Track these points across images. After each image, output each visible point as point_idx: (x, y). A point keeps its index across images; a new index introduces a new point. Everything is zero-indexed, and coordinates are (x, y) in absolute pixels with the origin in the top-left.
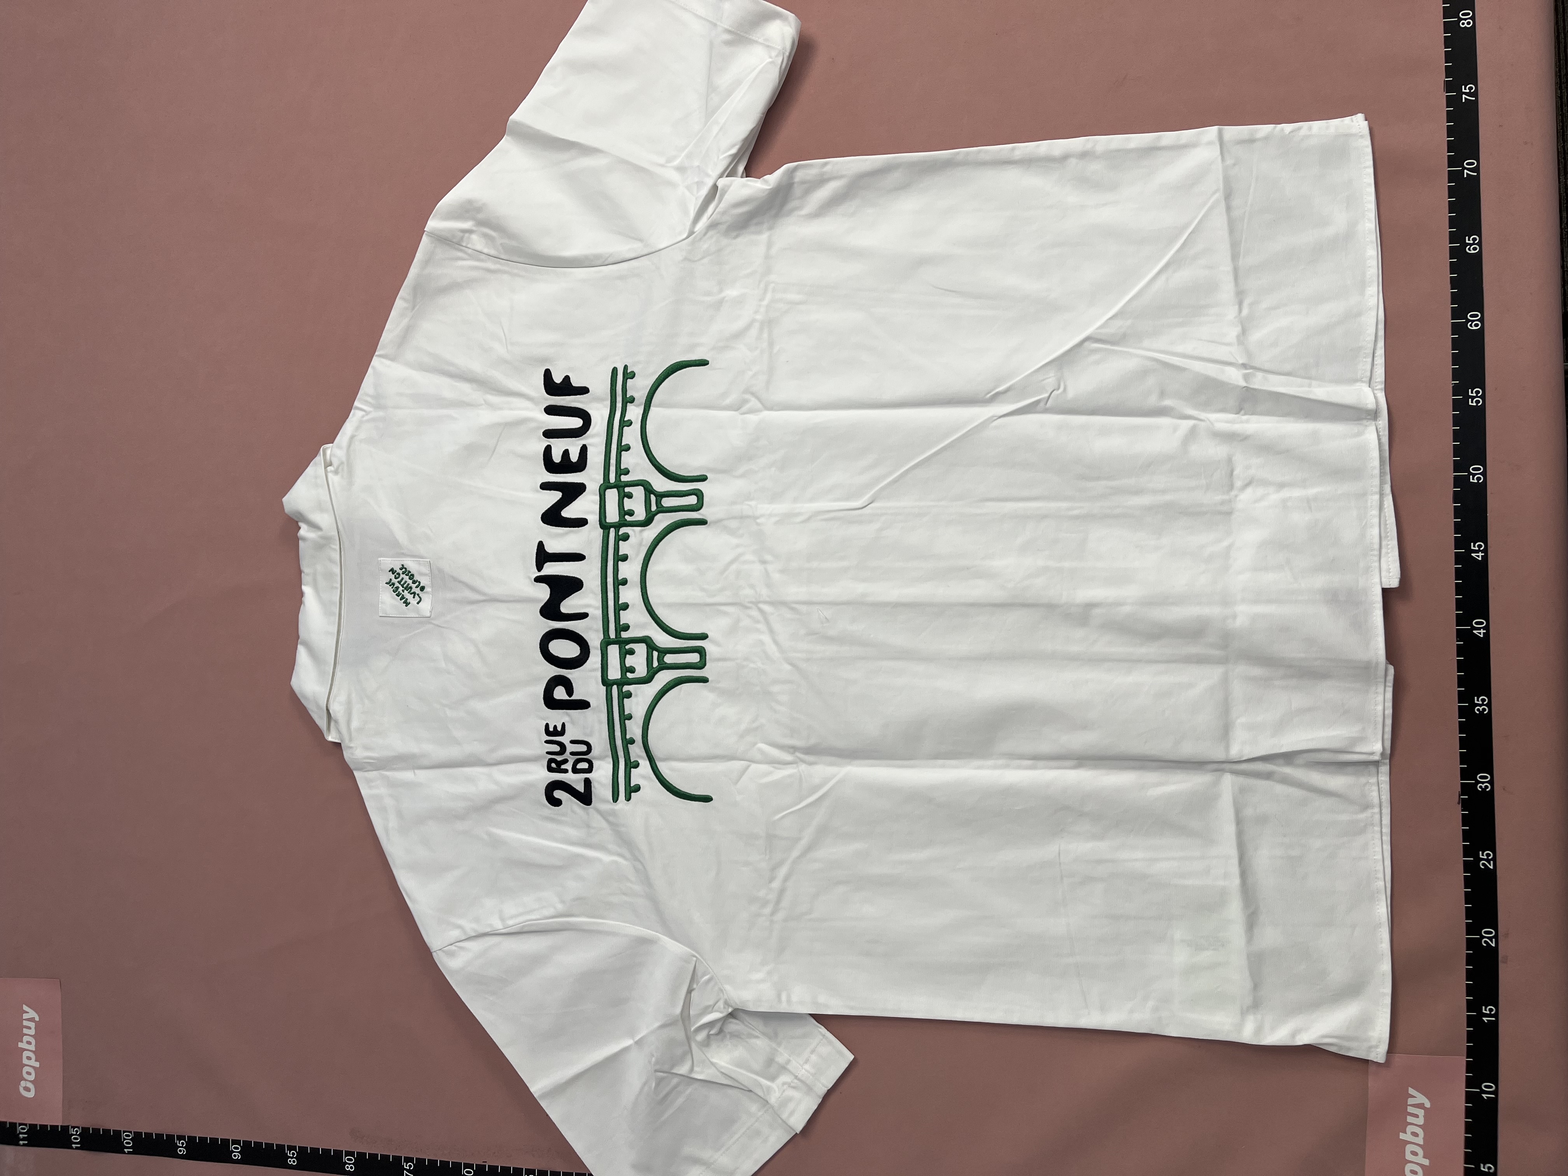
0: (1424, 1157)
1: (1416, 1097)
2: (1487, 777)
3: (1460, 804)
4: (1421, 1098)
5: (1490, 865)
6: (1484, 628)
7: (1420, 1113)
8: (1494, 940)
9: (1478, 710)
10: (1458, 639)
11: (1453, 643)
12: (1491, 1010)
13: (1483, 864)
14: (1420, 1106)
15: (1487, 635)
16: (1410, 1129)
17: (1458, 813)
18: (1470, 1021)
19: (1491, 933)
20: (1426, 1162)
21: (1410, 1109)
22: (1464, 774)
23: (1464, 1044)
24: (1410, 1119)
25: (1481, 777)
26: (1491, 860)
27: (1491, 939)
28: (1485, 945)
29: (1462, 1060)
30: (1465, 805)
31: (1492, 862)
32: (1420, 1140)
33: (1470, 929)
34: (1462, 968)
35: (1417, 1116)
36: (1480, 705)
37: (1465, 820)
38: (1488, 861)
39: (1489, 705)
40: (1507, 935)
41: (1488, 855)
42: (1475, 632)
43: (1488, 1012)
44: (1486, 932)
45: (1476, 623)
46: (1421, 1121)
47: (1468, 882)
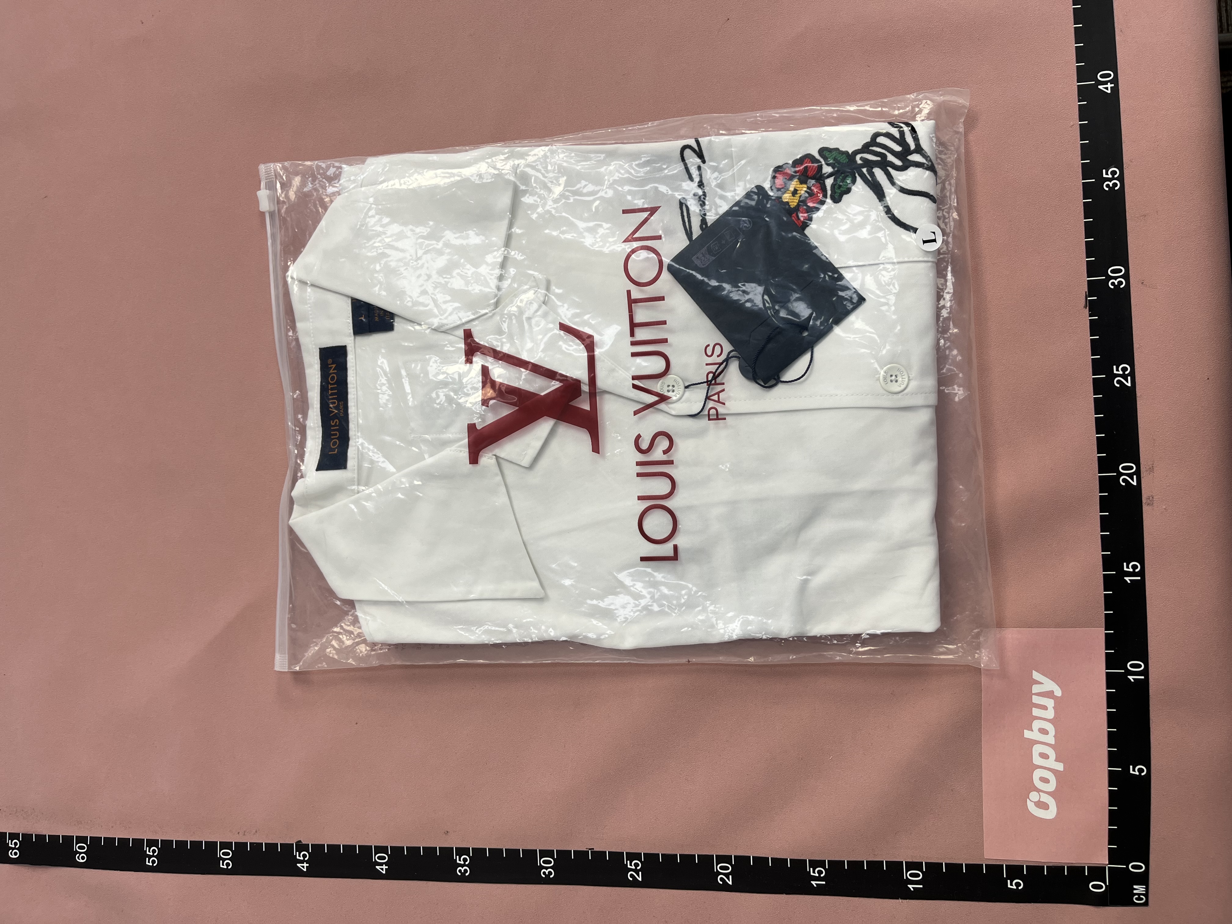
0: (1057, 760)
1: (1043, 684)
2: (1120, 271)
3: (1088, 308)
4: (1049, 685)
5: (1128, 382)
6: (1111, 82)
7: (1050, 703)
8: (1135, 477)
9: (1108, 186)
10: (1081, 98)
11: (1073, 104)
12: (1135, 567)
13: (1118, 382)
14: (1049, 694)
15: (1115, 90)
16: (1036, 725)
17: (1084, 318)
18: (1108, 582)
19: (1132, 468)
20: (1060, 767)
21: (1036, 700)
22: (1091, 270)
23: (1101, 613)
24: (1036, 712)
25: (1113, 271)
26: (1128, 375)
27: (1131, 476)
28: (1124, 484)
29: (1099, 633)
30: (1093, 308)
31: (1129, 378)
32: (1050, 739)
33: (1103, 465)
34: (1095, 514)
35: (1045, 708)
36: (1110, 180)
37: (1094, 328)
38: (1125, 377)
39: (1121, 179)
40: (1151, 470)
41: (1124, 369)
42: (1101, 87)
43: (1131, 570)
44: (1124, 468)
45: (1102, 76)
46: (1050, 714)
47: (1099, 406)
